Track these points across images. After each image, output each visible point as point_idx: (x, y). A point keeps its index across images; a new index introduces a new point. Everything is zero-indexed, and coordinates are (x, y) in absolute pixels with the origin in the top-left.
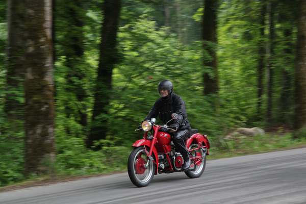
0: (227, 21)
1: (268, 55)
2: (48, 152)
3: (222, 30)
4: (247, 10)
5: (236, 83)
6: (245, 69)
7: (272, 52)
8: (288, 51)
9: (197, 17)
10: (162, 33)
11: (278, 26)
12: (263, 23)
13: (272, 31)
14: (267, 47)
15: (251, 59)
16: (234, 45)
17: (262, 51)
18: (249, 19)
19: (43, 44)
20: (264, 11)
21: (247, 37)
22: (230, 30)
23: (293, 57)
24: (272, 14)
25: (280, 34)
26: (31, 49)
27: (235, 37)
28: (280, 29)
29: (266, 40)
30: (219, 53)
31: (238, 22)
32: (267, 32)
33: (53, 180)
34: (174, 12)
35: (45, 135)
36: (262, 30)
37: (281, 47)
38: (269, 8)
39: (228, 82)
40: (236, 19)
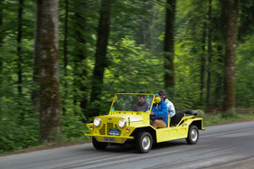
0: (181, 41)
1: (207, 63)
2: (56, 126)
3: (177, 46)
4: (193, 34)
5: (187, 81)
6: (192, 72)
7: (210, 61)
8: (220, 60)
9: (161, 38)
10: (139, 48)
11: (213, 44)
12: (204, 42)
13: (210, 47)
14: (207, 58)
15: (196, 65)
16: (185, 56)
17: (203, 60)
18: (195, 39)
19: (53, 53)
20: (204, 34)
21: (194, 51)
22: (183, 46)
23: (223, 64)
24: (210, 37)
25: (215, 49)
26: (45, 57)
27: (186, 51)
28: (215, 46)
29: (206, 53)
30: (176, 61)
31: (188, 41)
32: (206, 48)
33: (59, 145)
34: (149, 35)
35: (53, 114)
36: (203, 47)
37: (216, 58)
38: (208, 33)
39: (181, 80)
40: (187, 39)
